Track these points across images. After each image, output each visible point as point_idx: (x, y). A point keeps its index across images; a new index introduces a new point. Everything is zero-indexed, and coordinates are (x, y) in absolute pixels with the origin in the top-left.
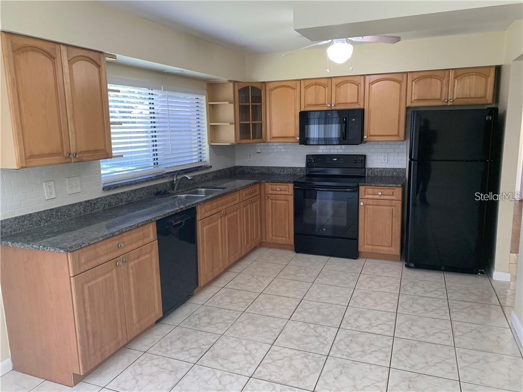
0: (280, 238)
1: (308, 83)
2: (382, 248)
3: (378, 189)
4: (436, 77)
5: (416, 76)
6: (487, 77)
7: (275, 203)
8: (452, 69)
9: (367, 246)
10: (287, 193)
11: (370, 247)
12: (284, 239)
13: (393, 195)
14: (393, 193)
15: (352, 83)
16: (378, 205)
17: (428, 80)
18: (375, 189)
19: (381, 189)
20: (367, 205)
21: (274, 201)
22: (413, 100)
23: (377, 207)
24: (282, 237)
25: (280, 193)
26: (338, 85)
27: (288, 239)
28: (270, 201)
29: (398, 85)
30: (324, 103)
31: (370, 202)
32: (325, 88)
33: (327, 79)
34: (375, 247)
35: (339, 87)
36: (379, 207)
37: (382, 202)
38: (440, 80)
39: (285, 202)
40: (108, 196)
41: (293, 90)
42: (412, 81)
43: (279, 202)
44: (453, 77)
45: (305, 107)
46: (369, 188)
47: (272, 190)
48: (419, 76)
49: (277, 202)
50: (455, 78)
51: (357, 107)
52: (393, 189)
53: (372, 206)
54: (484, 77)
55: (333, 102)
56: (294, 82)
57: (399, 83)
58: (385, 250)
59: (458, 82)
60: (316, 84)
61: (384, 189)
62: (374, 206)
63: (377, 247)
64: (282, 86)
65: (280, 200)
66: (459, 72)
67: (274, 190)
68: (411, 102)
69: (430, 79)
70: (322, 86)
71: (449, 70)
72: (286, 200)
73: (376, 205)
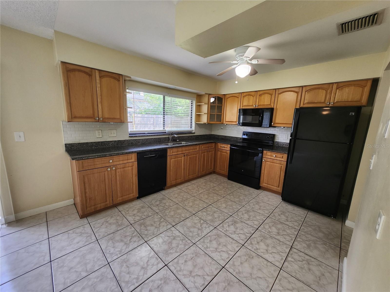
0: (222, 171)
1: (245, 94)
2: (273, 187)
3: (274, 153)
4: (322, 89)
5: (308, 88)
6: (363, 87)
7: (221, 154)
8: (335, 83)
9: (264, 184)
10: (227, 149)
11: (266, 185)
12: (224, 172)
13: (282, 158)
14: (283, 156)
15: (268, 94)
16: (273, 163)
17: (316, 91)
18: (272, 153)
19: (276, 154)
20: (267, 161)
21: (221, 153)
22: (305, 103)
23: (272, 163)
24: (223, 171)
25: (224, 149)
26: (260, 95)
27: (225, 172)
28: (219, 152)
29: (296, 94)
30: (252, 105)
31: (269, 160)
32: (253, 97)
33: (254, 92)
34: (269, 185)
35: (260, 96)
36: (274, 163)
37: (275, 161)
38: (325, 90)
39: (226, 154)
40: (131, 140)
41: (237, 98)
42: (306, 92)
43: (223, 153)
44: (335, 88)
45: (242, 107)
46: (268, 152)
47: (220, 147)
48: (310, 88)
49: (222, 153)
50: (337, 89)
51: (269, 107)
52: (283, 155)
53: (269, 163)
54: (361, 87)
55: (257, 104)
56: (238, 94)
57: (297, 93)
58: (275, 188)
59: (339, 92)
60: (249, 95)
61: (277, 154)
62: (271, 163)
63: (270, 186)
64: (232, 96)
65: (224, 153)
66: (341, 85)
67: (221, 147)
68: (304, 104)
69: (318, 90)
70: (252, 96)
71: (333, 83)
72: (226, 153)
73: (272, 162)
